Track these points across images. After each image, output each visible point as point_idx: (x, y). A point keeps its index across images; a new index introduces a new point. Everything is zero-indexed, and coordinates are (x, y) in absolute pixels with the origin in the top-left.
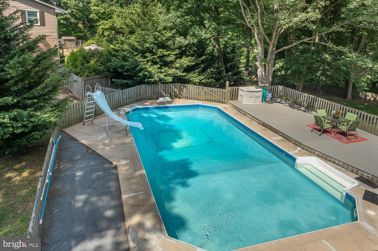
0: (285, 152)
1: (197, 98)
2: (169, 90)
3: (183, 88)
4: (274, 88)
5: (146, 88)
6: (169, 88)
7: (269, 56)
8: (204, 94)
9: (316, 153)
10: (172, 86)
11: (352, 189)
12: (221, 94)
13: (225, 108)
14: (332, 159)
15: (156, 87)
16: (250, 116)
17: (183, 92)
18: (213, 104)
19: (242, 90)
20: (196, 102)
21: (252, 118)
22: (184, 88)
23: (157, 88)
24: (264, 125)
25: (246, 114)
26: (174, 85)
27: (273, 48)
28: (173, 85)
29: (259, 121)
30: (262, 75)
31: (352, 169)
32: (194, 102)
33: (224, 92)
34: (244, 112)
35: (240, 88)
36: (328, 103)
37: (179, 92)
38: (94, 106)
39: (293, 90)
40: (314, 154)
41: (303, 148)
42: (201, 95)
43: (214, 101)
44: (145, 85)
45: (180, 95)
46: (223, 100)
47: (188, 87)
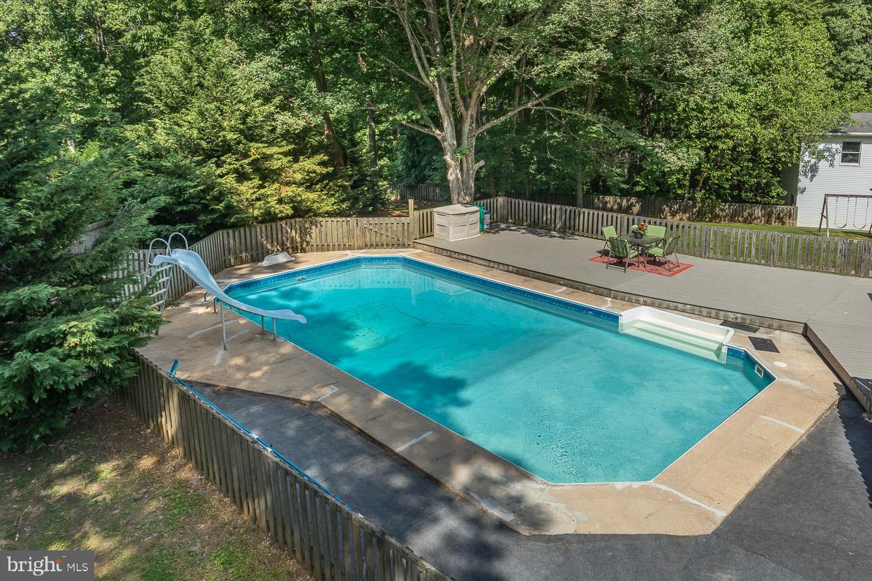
0: (591, 310)
1: (347, 245)
2: (279, 236)
3: (311, 229)
4: (490, 202)
5: (228, 237)
6: (279, 232)
7: (465, 141)
8: (360, 234)
9: (642, 299)
10: (284, 225)
11: (732, 340)
12: (400, 228)
13: (419, 255)
14: (672, 304)
15: (251, 231)
16: (480, 262)
17: (310, 236)
18: (387, 253)
19: (440, 214)
20: (350, 255)
21: (487, 264)
22: (314, 227)
23: (253, 234)
24: (520, 272)
25: (469, 258)
26: (289, 224)
27: (471, 125)
28: (286, 224)
29: (506, 268)
30: (458, 179)
31: (708, 313)
32: (346, 255)
33: (406, 224)
34: (465, 257)
35: (435, 209)
36: (603, 215)
37: (301, 238)
38: (165, 290)
39: (529, 203)
40: (638, 302)
41: (615, 298)
42: (356, 237)
43: (385, 246)
44: (225, 232)
45: (305, 243)
46: (406, 240)
47: (323, 223)
